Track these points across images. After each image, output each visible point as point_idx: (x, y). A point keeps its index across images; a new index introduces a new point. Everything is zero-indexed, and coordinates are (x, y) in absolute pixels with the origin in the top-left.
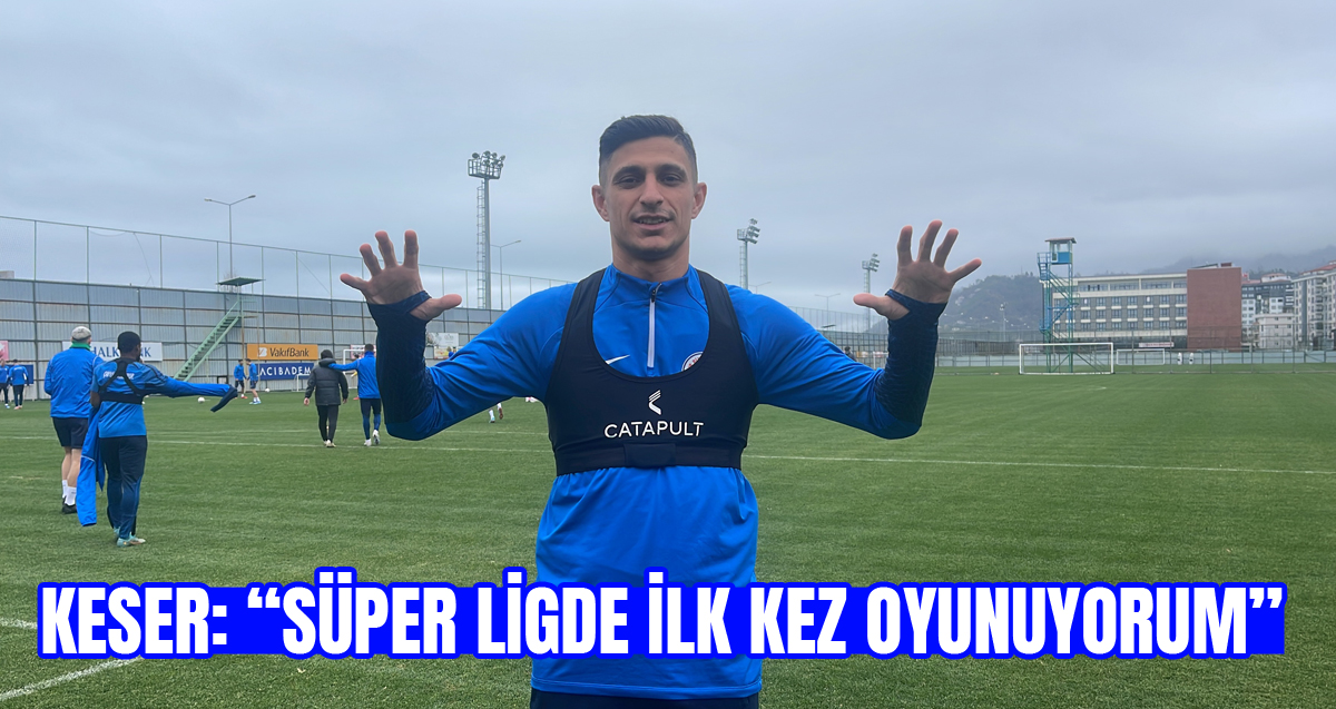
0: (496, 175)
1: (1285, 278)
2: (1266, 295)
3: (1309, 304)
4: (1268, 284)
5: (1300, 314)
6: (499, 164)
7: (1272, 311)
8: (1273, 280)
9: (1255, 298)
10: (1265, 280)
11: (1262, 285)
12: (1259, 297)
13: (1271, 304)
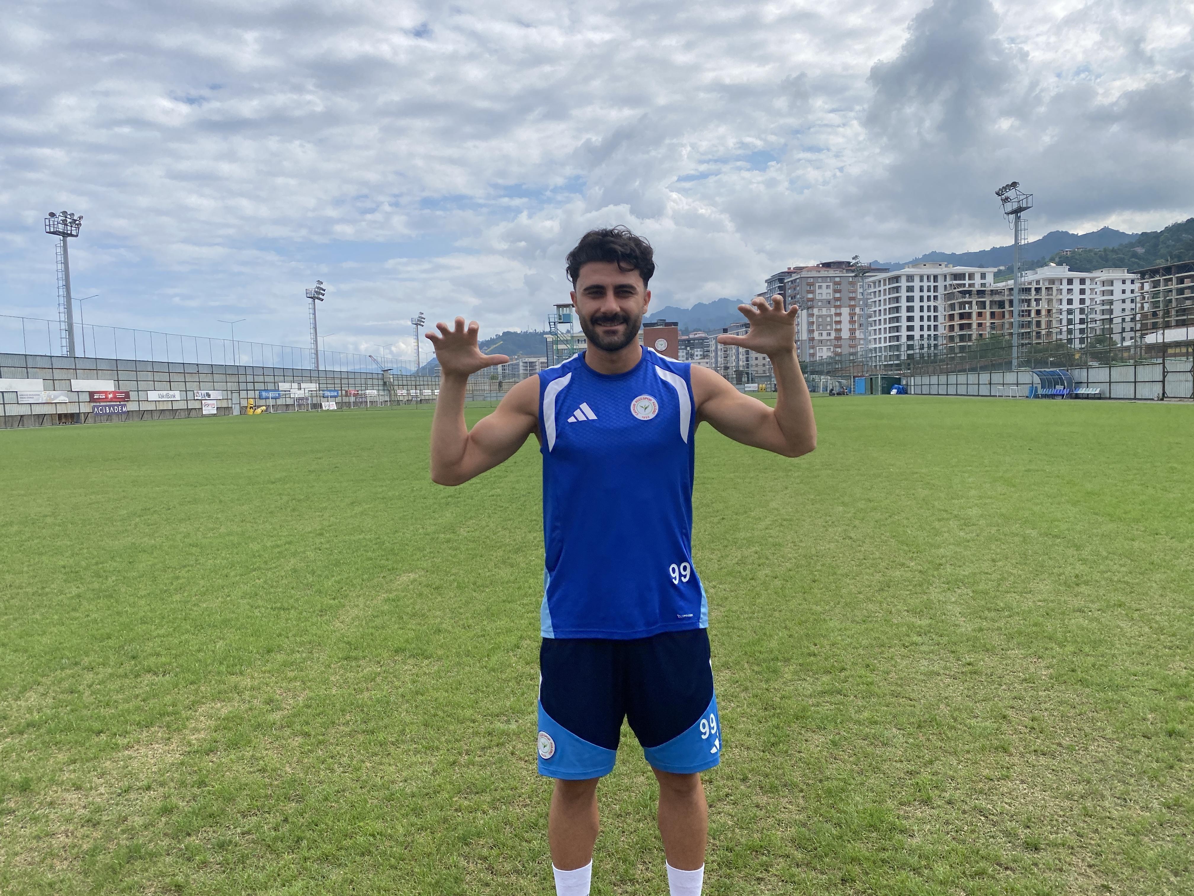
0: (74, 233)
1: (703, 335)
2: (693, 346)
3: (719, 353)
4: (694, 339)
5: (714, 360)
6: (76, 223)
7: (696, 358)
8: (696, 336)
9: (686, 349)
10: (691, 336)
11: (689, 340)
12: (688, 348)
13: (696, 353)
